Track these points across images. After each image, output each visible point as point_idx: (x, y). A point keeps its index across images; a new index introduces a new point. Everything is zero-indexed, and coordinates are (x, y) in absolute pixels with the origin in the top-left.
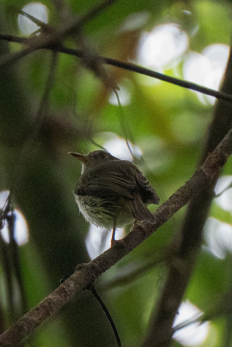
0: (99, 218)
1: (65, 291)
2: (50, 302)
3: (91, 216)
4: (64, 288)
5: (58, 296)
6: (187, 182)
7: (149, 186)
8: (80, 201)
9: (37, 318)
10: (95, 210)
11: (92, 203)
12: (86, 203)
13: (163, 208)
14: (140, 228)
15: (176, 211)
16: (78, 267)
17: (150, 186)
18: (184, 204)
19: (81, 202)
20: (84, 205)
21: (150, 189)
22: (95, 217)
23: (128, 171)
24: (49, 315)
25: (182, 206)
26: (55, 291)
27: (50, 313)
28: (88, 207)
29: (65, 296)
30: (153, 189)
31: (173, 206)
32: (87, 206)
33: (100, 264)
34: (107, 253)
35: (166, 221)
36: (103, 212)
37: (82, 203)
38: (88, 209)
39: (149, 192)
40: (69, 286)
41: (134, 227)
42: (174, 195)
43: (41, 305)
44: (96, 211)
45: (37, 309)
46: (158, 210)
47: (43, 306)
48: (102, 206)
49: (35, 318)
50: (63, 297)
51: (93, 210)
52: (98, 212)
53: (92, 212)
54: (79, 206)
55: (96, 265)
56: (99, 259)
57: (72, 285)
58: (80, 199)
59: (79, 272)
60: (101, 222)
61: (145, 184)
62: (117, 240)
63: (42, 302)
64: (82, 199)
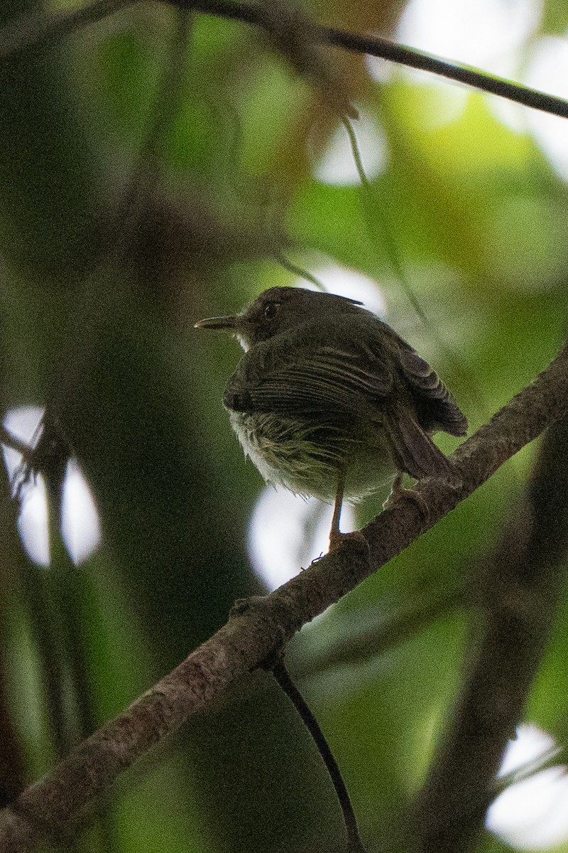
0: (300, 473)
1: (202, 674)
2: (159, 702)
3: (276, 466)
4: (198, 666)
5: (182, 687)
6: (542, 375)
7: (436, 386)
8: (244, 428)
9: (123, 745)
10: (288, 450)
11: (280, 432)
12: (260, 433)
13: (474, 446)
14: (409, 501)
15: (511, 453)
16: (236, 607)
17: (440, 385)
18: (532, 437)
19: (246, 431)
20: (254, 437)
21: (438, 395)
22: (286, 469)
23: (375, 345)
24: (158, 740)
25: (526, 442)
26: (174, 673)
27: (161, 732)
28: (267, 443)
29: (203, 687)
30: (448, 394)
31: (503, 440)
32: (265, 440)
33: (299, 598)
34: (317, 570)
35: (481, 482)
36: (311, 455)
37: (249, 432)
38: (267, 450)
39: (438, 401)
40: (212, 659)
41: (393, 497)
42: (504, 409)
43: (134, 711)
44: (289, 453)
45: (125, 722)
46: (459, 451)
47: (142, 715)
48: (308, 438)
49: (119, 748)
50: (197, 691)
51: (284, 451)
52: (296, 456)
53: (279, 455)
54: (241, 438)
55: (287, 602)
56: (295, 584)
57: (221, 656)
58: (242, 422)
59: (242, 620)
60: (304, 482)
61: (425, 381)
62: (346, 532)
63: (136, 702)
64: (247, 421)
